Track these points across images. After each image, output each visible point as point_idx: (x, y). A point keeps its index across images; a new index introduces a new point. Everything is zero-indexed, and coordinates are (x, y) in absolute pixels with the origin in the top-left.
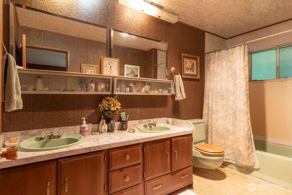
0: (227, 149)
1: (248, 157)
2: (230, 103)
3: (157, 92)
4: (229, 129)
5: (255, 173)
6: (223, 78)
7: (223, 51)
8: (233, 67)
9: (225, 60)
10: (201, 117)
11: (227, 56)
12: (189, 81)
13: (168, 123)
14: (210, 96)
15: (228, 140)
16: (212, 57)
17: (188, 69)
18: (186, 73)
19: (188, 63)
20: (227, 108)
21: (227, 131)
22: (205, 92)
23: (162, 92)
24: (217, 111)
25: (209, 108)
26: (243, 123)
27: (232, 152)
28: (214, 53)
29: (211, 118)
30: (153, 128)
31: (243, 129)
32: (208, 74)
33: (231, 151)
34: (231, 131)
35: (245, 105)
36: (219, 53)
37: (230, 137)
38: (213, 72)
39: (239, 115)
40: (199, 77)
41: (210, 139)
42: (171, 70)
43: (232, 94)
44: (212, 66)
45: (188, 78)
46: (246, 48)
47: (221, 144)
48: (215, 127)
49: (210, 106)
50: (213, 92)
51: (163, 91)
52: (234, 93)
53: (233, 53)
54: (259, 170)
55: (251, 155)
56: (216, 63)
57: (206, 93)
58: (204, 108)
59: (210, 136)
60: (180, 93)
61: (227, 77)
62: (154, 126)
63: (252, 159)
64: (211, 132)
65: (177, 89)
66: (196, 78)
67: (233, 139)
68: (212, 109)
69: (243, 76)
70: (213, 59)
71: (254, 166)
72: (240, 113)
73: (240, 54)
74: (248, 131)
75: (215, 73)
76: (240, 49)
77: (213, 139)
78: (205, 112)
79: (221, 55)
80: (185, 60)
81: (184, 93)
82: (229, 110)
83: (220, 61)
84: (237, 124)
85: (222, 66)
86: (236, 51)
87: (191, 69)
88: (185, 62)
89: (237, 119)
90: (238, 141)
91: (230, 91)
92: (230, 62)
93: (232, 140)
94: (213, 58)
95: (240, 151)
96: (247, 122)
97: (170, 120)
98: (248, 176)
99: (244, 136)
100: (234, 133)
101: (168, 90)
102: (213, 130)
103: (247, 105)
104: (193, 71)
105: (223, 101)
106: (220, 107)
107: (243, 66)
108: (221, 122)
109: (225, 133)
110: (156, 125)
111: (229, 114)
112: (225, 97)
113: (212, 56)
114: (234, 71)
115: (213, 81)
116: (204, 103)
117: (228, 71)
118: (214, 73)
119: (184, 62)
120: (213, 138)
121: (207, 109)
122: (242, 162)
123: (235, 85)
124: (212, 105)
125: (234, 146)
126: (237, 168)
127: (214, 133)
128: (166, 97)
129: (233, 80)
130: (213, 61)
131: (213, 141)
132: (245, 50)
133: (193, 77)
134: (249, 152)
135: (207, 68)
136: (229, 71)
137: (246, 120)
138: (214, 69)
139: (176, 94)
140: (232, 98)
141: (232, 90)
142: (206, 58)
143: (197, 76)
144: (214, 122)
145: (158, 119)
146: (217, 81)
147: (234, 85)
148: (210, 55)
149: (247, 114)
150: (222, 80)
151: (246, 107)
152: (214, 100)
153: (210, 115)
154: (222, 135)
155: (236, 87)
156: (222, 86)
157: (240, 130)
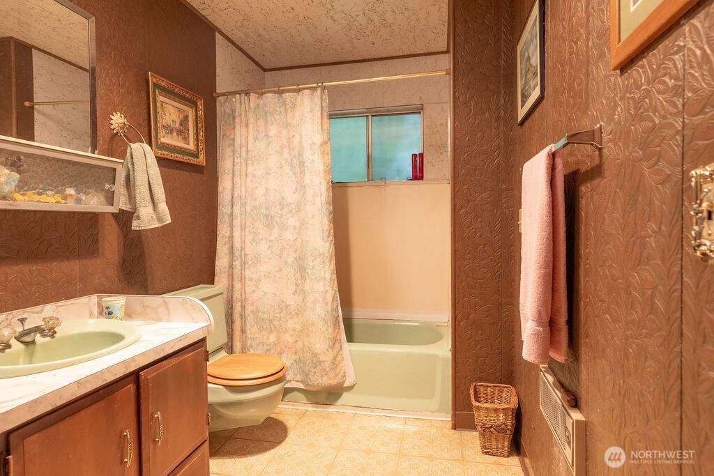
0: (284, 355)
1: (334, 364)
2: (289, 235)
3: (58, 198)
4: (288, 303)
5: (346, 397)
6: (270, 170)
7: (270, 95)
8: (296, 141)
9: (275, 120)
10: (210, 280)
11: (278, 109)
12: (173, 169)
13: (110, 313)
14: (236, 218)
15: (286, 331)
16: (238, 105)
17: (169, 130)
18: (163, 140)
19: (169, 112)
20: (282, 249)
21: (284, 308)
22: (220, 207)
23: (78, 201)
24: (257, 259)
25: (235, 251)
26: (321, 284)
27: (295, 361)
28: (246, 97)
29: (242, 279)
30: (43, 345)
31: (321, 299)
32: (227, 156)
33: (294, 357)
34: (293, 308)
35: (326, 238)
36: (258, 98)
37: (291, 324)
38: (244, 149)
39: (311, 264)
40: (202, 159)
41: (238, 337)
42: (111, 122)
43: (294, 211)
44: (239, 134)
45: (172, 158)
46: (326, 97)
47: (268, 347)
48: (253, 304)
49: (237, 244)
50: (244, 205)
51: (83, 197)
52: (299, 209)
53: (294, 106)
54: (354, 388)
55: (339, 358)
56: (251, 126)
57: (224, 209)
58: (218, 251)
59: (240, 329)
60: (151, 205)
61: (281, 167)
62: (44, 336)
63: (341, 365)
64: (241, 319)
65: (137, 191)
66: (195, 163)
67: (298, 327)
68: (243, 252)
69: (321, 167)
70: (243, 113)
71: (344, 382)
72: (316, 259)
73: (312, 111)
74: (332, 302)
75: (250, 153)
76: (311, 98)
77: (249, 336)
78: (222, 262)
79: (265, 105)
80: (161, 98)
81: (163, 207)
82: (286, 252)
83: (261, 122)
84: (307, 288)
85: (267, 135)
86: (302, 100)
87: (180, 132)
88: (162, 105)
89: (308, 276)
90: (310, 329)
91: (287, 205)
92: (286, 127)
93: (294, 330)
94: (243, 109)
95: (315, 355)
96: (331, 279)
97: (118, 302)
98: (331, 409)
99: (323, 317)
100: (299, 312)
101: (103, 193)
102: (247, 312)
103: (330, 239)
104: (186, 139)
105: (272, 229)
106: (263, 246)
107: (322, 140)
108: (267, 287)
109: (278, 316)
110: (55, 332)
111: (286, 263)
112: (277, 219)
113: (241, 103)
114: (296, 152)
115: (244, 177)
116: (218, 239)
117: (282, 152)
118: (247, 152)
119: (159, 104)
120: (248, 333)
121: (226, 254)
122: (320, 380)
123: (301, 187)
124: (243, 241)
125: (299, 345)
126: (307, 397)
127: (250, 320)
128: (92, 219)
129: (294, 176)
130: (244, 118)
131: (249, 342)
132: (323, 103)
133: (186, 159)
134: (335, 352)
135: (223, 136)
136: (286, 151)
137: (328, 276)
138: (247, 142)
139: (135, 209)
140: (292, 222)
141: (292, 202)
142: (222, 107)
143: (197, 156)
144: (248, 290)
145: (59, 304)
146: (254, 176)
147: (296, 190)
148: (234, 100)
149: (331, 261)
150: (268, 173)
151: (328, 244)
152: (247, 229)
153: (237, 271)
154: (271, 321)
155: (304, 193)
156: (267, 190)
157: (315, 302)
